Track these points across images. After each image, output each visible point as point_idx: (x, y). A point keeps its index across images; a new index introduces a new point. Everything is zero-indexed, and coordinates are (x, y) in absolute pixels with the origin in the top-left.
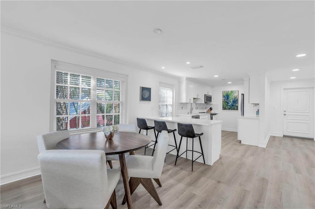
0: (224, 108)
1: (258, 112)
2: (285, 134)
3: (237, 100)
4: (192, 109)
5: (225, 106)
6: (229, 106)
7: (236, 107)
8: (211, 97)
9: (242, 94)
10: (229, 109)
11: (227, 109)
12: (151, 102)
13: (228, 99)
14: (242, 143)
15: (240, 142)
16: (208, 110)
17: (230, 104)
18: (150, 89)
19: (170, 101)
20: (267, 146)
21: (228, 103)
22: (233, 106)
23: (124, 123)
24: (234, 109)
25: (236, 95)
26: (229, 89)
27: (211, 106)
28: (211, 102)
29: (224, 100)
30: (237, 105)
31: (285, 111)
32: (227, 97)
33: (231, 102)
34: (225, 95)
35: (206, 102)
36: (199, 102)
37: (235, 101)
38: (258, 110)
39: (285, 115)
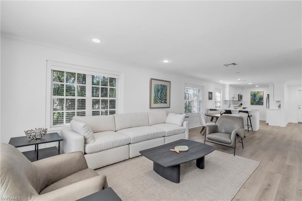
0: (252, 104)
1: (279, 106)
2: (299, 122)
3: (263, 98)
4: (230, 104)
5: (252, 102)
6: (256, 102)
7: (262, 102)
8: (242, 96)
9: (268, 94)
10: (256, 104)
11: (254, 104)
12: (212, 100)
13: (255, 97)
14: (269, 125)
15: (268, 124)
16: (239, 105)
17: (257, 101)
18: (212, 93)
19: (219, 99)
20: (286, 126)
21: (255, 100)
22: (259, 102)
23: (202, 111)
24: (260, 104)
25: (262, 94)
26: (256, 90)
27: (242, 102)
28: (242, 99)
29: (252, 98)
30: (262, 101)
31: (299, 106)
32: (254, 96)
33: (257, 99)
34: (252, 94)
35: (239, 99)
36: (235, 100)
37: (261, 99)
38: (280, 105)
39: (299, 108)
